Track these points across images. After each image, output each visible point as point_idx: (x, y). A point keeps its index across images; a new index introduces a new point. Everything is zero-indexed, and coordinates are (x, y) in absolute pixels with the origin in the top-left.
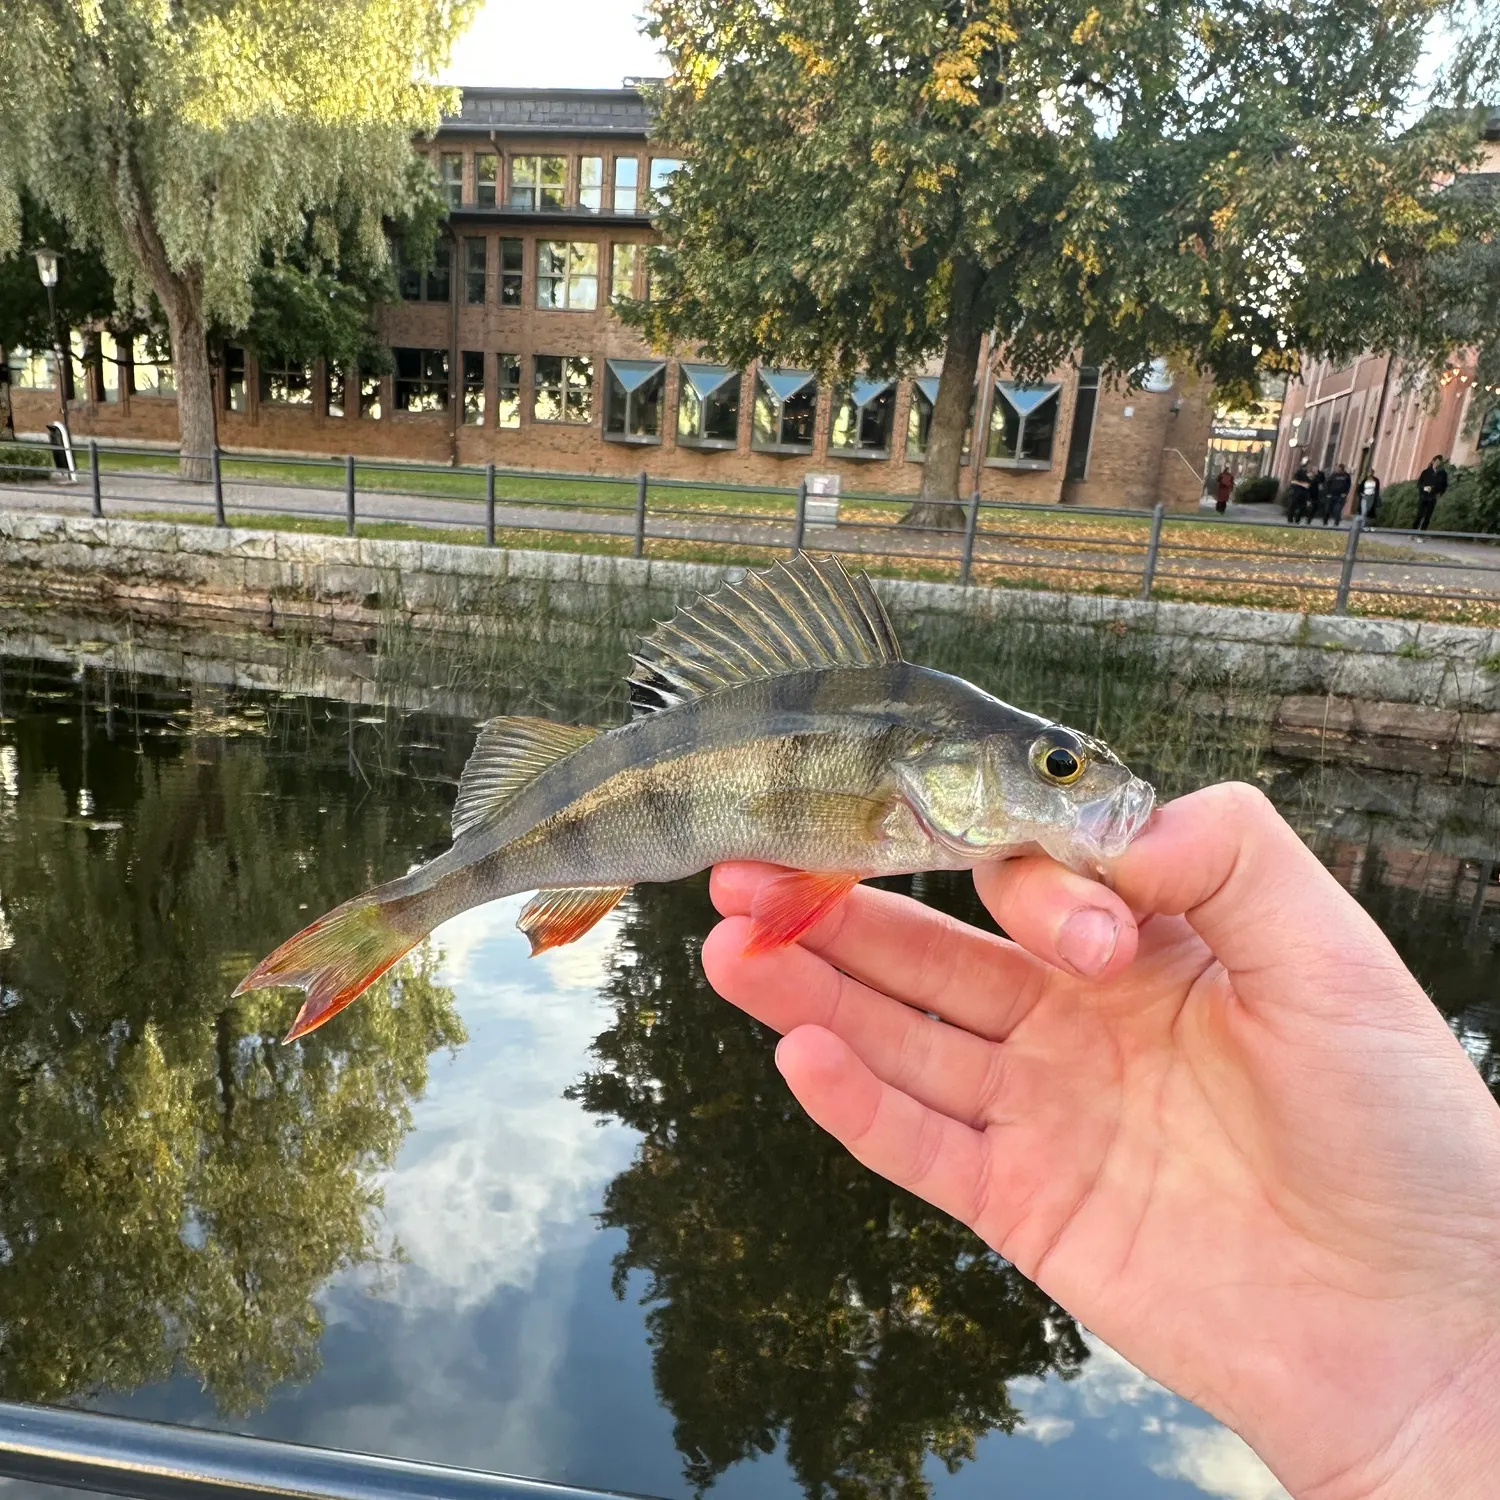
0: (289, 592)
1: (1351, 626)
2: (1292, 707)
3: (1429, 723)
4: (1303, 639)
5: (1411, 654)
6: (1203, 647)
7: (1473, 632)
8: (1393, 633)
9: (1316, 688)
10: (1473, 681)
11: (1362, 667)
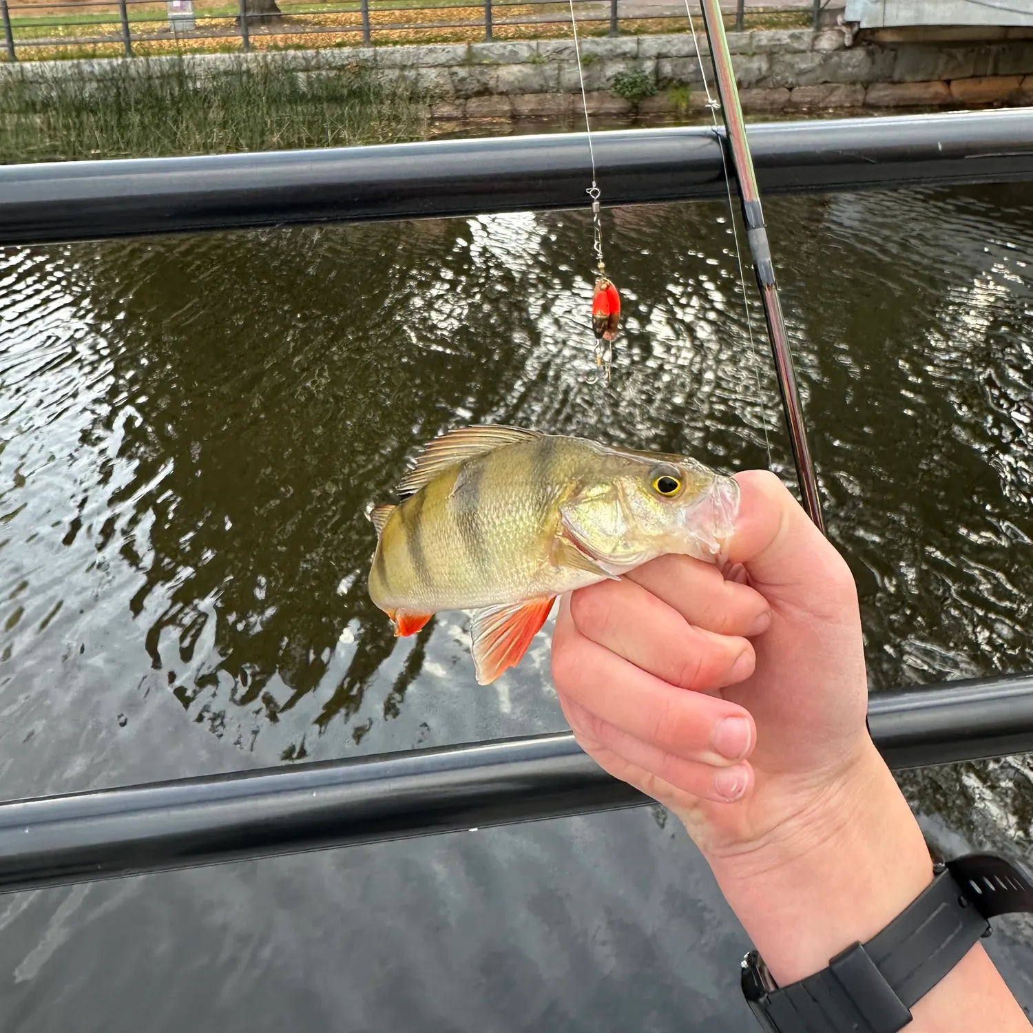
1: (497, 47)
2: (473, 104)
3: (556, 104)
4: (469, 60)
5: (535, 61)
6: (410, 74)
7: (570, 43)
8: (523, 49)
9: (485, 91)
10: (576, 74)
11: (509, 74)
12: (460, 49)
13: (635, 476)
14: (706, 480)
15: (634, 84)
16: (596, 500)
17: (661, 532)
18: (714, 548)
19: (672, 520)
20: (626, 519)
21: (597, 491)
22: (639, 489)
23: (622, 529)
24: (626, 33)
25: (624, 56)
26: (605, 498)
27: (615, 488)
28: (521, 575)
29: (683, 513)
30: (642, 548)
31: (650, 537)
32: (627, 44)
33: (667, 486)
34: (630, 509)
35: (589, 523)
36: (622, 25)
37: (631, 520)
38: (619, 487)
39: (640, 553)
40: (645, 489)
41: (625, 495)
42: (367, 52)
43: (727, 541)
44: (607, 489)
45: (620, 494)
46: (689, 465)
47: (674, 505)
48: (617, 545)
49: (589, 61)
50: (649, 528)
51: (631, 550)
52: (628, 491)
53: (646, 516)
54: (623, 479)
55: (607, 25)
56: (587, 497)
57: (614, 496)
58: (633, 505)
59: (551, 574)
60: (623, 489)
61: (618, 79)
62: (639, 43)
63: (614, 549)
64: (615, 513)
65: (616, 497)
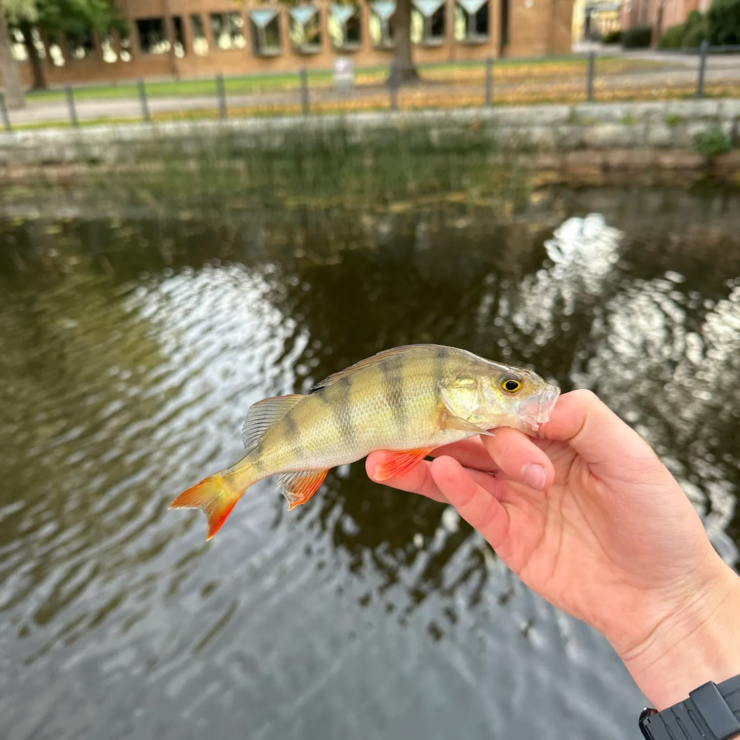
0: (49, 162)
1: (596, 109)
2: (573, 157)
3: (642, 157)
4: (573, 119)
5: (627, 120)
6: (522, 131)
7: (659, 106)
8: (618, 110)
9: (582, 146)
10: (661, 133)
11: (604, 131)
12: (563, 110)
13: (490, 377)
14: (538, 386)
15: (712, 142)
16: (464, 387)
17: (500, 413)
18: (536, 427)
19: (509, 407)
20: (480, 401)
21: (465, 382)
22: (492, 385)
23: (476, 406)
24: (709, 96)
25: (705, 118)
26: (469, 387)
27: (476, 382)
28: (424, 434)
29: (517, 404)
30: (487, 420)
31: (493, 415)
32: (710, 107)
33: (511, 386)
34: (483, 396)
35: (455, 400)
36: (707, 90)
37: (483, 402)
38: (479, 382)
39: (485, 423)
40: (495, 386)
41: (482, 387)
42: (487, 113)
43: (543, 425)
44: (471, 382)
45: (479, 386)
46: (528, 375)
47: (513, 398)
48: (471, 416)
49: (674, 122)
50: (493, 409)
51: (480, 420)
52: (484, 385)
53: (492, 402)
54: (483, 377)
55: (692, 91)
56: (458, 385)
57: (474, 387)
58: (486, 394)
59: (440, 434)
60: (481, 384)
61: (698, 139)
62: (721, 106)
63: (469, 418)
64: (473, 397)
65: (476, 388)
